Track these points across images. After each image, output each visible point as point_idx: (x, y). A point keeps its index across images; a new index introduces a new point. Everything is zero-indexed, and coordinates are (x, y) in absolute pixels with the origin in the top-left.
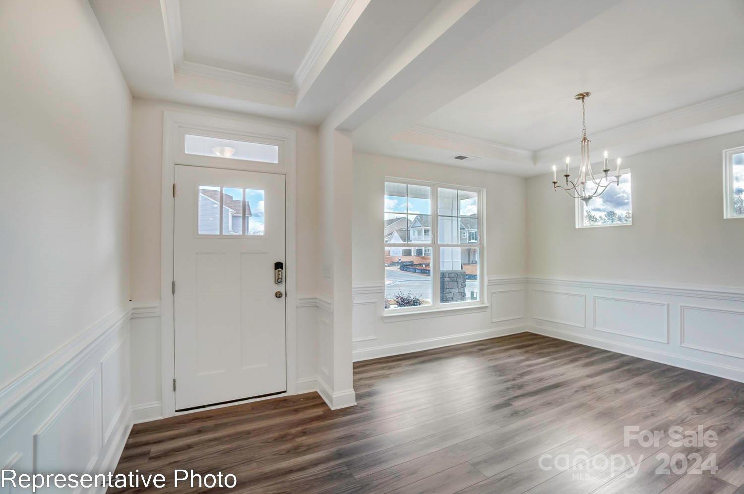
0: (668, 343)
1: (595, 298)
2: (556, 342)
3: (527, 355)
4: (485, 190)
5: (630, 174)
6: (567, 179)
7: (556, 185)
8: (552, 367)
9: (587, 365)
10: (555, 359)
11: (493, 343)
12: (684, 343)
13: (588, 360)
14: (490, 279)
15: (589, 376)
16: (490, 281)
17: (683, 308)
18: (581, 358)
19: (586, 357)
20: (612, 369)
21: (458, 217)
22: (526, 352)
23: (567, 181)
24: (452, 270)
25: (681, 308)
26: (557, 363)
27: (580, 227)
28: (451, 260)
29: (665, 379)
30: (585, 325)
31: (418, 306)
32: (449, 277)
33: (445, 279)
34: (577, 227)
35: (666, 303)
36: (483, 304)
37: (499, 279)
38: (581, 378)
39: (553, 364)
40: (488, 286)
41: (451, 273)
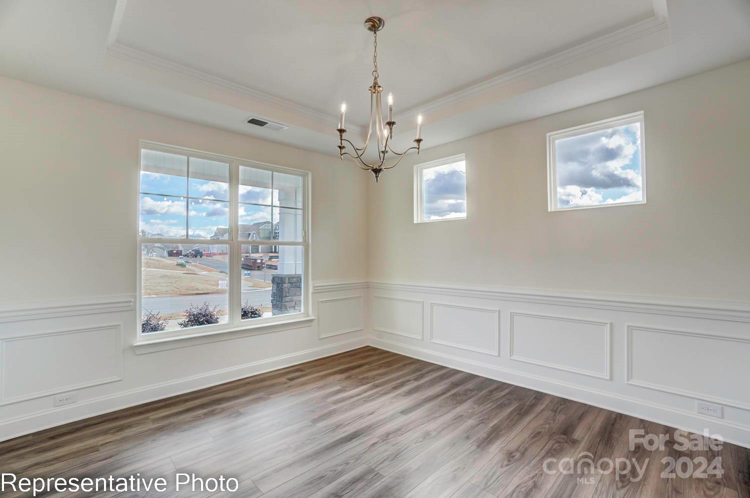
0: (499, 355)
1: (432, 305)
2: (396, 357)
3: (345, 384)
4: (310, 174)
5: (465, 161)
6: (341, 136)
7: (343, 151)
8: (367, 400)
9: (410, 393)
10: (377, 386)
11: (315, 366)
12: (513, 355)
13: (416, 384)
14: (316, 285)
15: (404, 412)
16: (316, 288)
17: (512, 315)
18: (410, 380)
19: (416, 379)
20: (437, 396)
21: (272, 206)
22: (349, 377)
23: (341, 140)
24: (294, 273)
25: (511, 315)
26: (377, 393)
27: (419, 222)
28: (293, 262)
29: (488, 406)
30: (423, 338)
31: (258, 318)
32: (289, 283)
33: (284, 285)
34: (415, 222)
35: (498, 309)
36: (308, 316)
37: (339, 283)
38: (392, 418)
39: (369, 397)
40: (312, 293)
41: (293, 278)
